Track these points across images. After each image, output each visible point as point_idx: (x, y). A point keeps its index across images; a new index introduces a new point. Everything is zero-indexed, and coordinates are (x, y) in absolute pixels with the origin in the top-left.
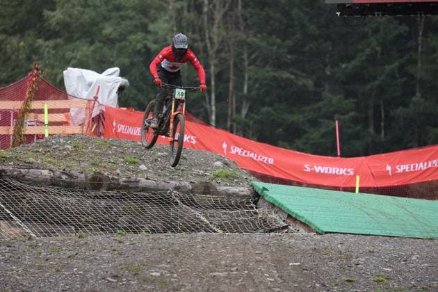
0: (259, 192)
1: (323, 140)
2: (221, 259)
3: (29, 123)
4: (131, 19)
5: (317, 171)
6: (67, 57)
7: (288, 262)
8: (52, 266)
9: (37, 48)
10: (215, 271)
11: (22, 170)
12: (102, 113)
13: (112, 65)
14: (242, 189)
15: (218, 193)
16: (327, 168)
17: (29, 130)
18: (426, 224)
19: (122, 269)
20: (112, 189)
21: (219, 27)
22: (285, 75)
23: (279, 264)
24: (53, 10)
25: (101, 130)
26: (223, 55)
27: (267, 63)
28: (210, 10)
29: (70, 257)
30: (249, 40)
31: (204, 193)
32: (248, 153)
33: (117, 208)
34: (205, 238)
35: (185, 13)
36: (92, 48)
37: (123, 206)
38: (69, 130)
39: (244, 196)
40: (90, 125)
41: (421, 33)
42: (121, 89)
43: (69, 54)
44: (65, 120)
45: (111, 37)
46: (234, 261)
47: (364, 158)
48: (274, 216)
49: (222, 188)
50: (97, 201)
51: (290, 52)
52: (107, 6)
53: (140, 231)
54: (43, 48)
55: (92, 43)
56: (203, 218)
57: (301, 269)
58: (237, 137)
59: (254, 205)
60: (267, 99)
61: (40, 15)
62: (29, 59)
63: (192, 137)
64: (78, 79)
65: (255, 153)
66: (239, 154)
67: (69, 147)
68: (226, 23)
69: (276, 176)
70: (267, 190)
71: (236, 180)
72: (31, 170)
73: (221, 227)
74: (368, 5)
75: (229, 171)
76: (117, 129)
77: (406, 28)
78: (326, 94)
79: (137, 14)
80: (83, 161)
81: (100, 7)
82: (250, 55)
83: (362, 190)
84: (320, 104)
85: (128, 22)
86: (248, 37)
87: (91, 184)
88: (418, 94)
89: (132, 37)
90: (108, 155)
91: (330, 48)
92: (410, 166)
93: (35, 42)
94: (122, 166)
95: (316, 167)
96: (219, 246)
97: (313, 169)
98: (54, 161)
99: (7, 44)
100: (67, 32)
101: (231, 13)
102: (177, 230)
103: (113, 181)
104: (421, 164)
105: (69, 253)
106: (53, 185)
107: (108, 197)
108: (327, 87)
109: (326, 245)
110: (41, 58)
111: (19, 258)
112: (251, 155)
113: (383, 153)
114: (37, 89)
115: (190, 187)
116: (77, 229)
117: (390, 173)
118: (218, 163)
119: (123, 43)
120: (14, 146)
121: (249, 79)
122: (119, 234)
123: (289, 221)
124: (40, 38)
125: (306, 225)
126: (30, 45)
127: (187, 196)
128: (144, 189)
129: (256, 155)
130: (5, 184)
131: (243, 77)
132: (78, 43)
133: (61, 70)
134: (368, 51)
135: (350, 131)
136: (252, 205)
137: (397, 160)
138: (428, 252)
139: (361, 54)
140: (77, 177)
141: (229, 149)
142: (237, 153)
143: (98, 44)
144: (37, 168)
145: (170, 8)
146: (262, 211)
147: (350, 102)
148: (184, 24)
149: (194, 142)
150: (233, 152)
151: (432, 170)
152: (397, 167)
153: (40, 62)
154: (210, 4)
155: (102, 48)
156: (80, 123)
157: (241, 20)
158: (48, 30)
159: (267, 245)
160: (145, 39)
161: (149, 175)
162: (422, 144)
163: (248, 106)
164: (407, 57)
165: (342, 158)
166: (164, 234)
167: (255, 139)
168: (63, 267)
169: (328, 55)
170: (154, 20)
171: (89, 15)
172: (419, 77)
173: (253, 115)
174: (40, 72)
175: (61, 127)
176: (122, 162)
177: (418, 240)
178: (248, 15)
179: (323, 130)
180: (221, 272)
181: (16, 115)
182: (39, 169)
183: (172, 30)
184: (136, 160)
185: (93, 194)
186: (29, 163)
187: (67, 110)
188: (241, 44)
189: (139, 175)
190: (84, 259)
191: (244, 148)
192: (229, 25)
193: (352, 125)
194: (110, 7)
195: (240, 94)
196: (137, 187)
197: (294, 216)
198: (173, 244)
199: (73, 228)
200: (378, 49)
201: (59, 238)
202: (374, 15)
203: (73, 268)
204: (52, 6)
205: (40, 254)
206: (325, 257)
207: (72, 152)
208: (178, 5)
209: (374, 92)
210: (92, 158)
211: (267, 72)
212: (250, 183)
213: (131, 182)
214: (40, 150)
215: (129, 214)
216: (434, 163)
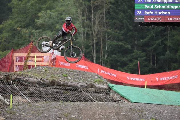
0: (111, 88)
1: (134, 67)
2: (97, 112)
3: (29, 61)
7: (121, 113)
8: (37, 113)
9: (33, 33)
10: (95, 116)
11: (27, 79)
12: (55, 58)
14: (105, 86)
15: (96, 88)
16: (135, 78)
17: (29, 64)
18: (170, 100)
19: (62, 115)
20: (58, 86)
21: (97, 26)
22: (121, 43)
23: (117, 114)
24: (38, 19)
25: (55, 64)
26: (99, 36)
27: (114, 39)
28: (94, 20)
30: (108, 31)
31: (91, 88)
33: (60, 93)
34: (91, 104)
35: (85, 21)
36: (52, 33)
37: (62, 92)
38: (43, 64)
39: (105, 89)
40: (51, 62)
41: (169, 30)
44: (42, 60)
47: (148, 75)
48: (116, 96)
49: (97, 86)
50: (53, 90)
51: (122, 36)
52: (57, 18)
53: (68, 101)
54: (35, 33)
55: (52, 31)
56: (90, 97)
57: (125, 115)
59: (109, 92)
60: (114, 52)
61: (34, 21)
62: (30, 37)
63: (87, 67)
67: (43, 70)
68: (100, 25)
70: (113, 87)
71: (102, 83)
72: (30, 79)
73: (97, 100)
75: (100, 80)
76: (60, 63)
78: (135, 51)
80: (48, 76)
81: (55, 18)
82: (108, 36)
83: (148, 87)
84: (133, 54)
86: (108, 30)
87: (51, 84)
88: (168, 51)
90: (57, 73)
91: (137, 34)
92: (165, 78)
93: (32, 31)
94: (62, 78)
95: (131, 78)
96: (96, 107)
98: (38, 75)
99: (22, 31)
100: (43, 27)
101: (102, 21)
102: (81, 100)
103: (59, 83)
104: (169, 77)
105: (43, 109)
106: (38, 84)
107: (57, 88)
108: (136, 48)
109: (134, 107)
110: (34, 36)
111: (25, 110)
112: (108, 73)
113: (155, 73)
114: (32, 49)
115: (86, 85)
116: (46, 100)
117: (158, 81)
118: (96, 77)
120: (24, 70)
121: (108, 45)
122: (61, 102)
123: (121, 98)
124: (33, 29)
125: (127, 100)
126: (30, 32)
127: (85, 89)
128: (70, 86)
129: (110, 73)
130: (21, 84)
131: (106, 44)
132: (47, 31)
134: (150, 36)
135: (144, 64)
137: (160, 76)
138: (170, 110)
139: (148, 36)
140: (46, 81)
141: (100, 71)
142: (103, 73)
143: (54, 32)
144: (32, 78)
145: (80, 19)
146: (112, 94)
147: (144, 54)
148: (85, 25)
149: (87, 69)
150: (102, 72)
151: (172, 80)
152: (160, 78)
153: (33, 38)
154: (94, 18)
155: (56, 33)
156: (47, 61)
157: (105, 24)
158: (37, 27)
161: (71, 81)
162: (170, 69)
163: (107, 54)
164: (164, 38)
165: (141, 75)
166: (77, 102)
167: (109, 67)
168: (41, 114)
169: (136, 37)
170: (74, 23)
171: (52, 21)
172: (168, 45)
173: (109, 58)
176: (62, 76)
177: (167, 106)
178: (108, 22)
179: (134, 64)
180: (97, 116)
181: (25, 58)
183: (81, 27)
184: (67, 75)
185: (52, 87)
186: (29, 76)
187: (43, 57)
188: (105, 32)
189: (68, 81)
190: (48, 111)
191: (105, 71)
193: (144, 62)
194: (59, 18)
195: (104, 50)
196: (67, 85)
197: (123, 96)
198: (80, 106)
199: (44, 99)
200: (154, 35)
201: (40, 103)
202: (152, 26)
203: (44, 114)
204: (38, 18)
205: (33, 109)
206: (134, 111)
207: (44, 72)
208: (83, 18)
209: (152, 50)
210: (51, 75)
211: (114, 42)
212: (107, 84)
213: (65, 83)
214: (33, 71)
215: (64, 94)
216: (173, 77)
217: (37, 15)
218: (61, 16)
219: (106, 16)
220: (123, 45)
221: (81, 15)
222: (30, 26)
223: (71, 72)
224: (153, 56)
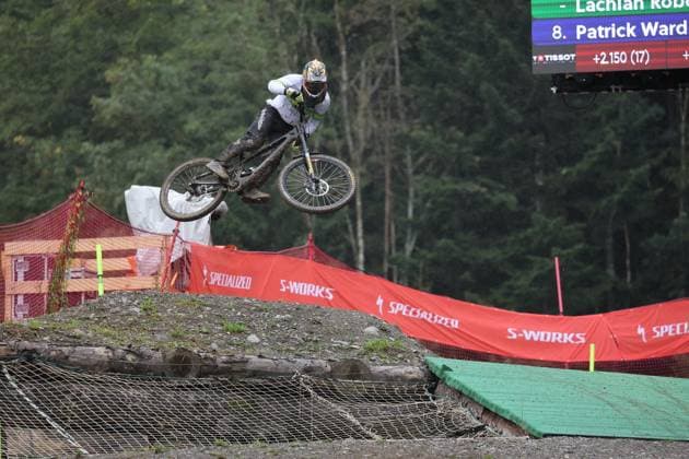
0: (438, 373)
1: (535, 289)
3: (72, 275)
4: (228, 106)
5: (528, 337)
6: (128, 168)
9: (82, 156)
12: (187, 255)
14: (410, 369)
15: (373, 377)
16: (543, 334)
17: (72, 285)
20: (206, 375)
21: (366, 115)
22: (472, 187)
24: (106, 96)
25: (186, 282)
26: (373, 159)
27: (443, 170)
28: (351, 89)
30: (414, 134)
31: (349, 377)
32: (418, 311)
33: (214, 405)
34: (354, 448)
36: (169, 153)
37: (224, 400)
38: (136, 283)
39: (414, 380)
40: (169, 275)
41: (683, 118)
42: (215, 216)
43: (131, 165)
44: (128, 268)
45: (200, 134)
47: (601, 315)
48: (462, 410)
49: (377, 369)
50: (181, 394)
51: (476, 153)
53: (251, 440)
54: (91, 156)
55: (167, 146)
56: (349, 417)
58: (399, 287)
59: (430, 395)
60: (445, 227)
61: (86, 104)
62: (70, 174)
63: (327, 290)
64: (141, 200)
66: (404, 313)
67: (136, 309)
68: (377, 108)
69: (463, 347)
70: (449, 369)
71: (400, 356)
72: (78, 349)
73: (381, 432)
74: (601, 75)
75: (390, 341)
76: (209, 279)
77: (661, 111)
78: (538, 216)
79: (238, 98)
80: (159, 331)
81: (180, 89)
82: (415, 159)
83: (600, 366)
84: (530, 231)
85: (224, 111)
86: (412, 130)
87: (173, 367)
88: (683, 214)
90: (199, 320)
91: (542, 144)
92: (675, 327)
93: (80, 147)
94: (221, 338)
95: (525, 332)
97: (521, 335)
98: (113, 332)
99: (34, 152)
100: (129, 130)
101: (385, 93)
102: (309, 436)
103: (207, 362)
106: (113, 370)
107: (200, 386)
108: (538, 204)
109: (546, 455)
110: (89, 171)
112: (424, 315)
113: (631, 307)
114: (83, 220)
115: (329, 368)
116: (151, 440)
117: (644, 339)
118: (372, 330)
120: (49, 312)
121: (416, 196)
122: (219, 445)
123: (485, 418)
124: (87, 140)
125: (513, 424)
126: (72, 152)
127: (323, 382)
128: (255, 373)
129: (431, 315)
130: (38, 372)
131: (406, 192)
132: (145, 147)
133: (119, 190)
134: (600, 148)
135: (576, 273)
136: (427, 394)
137: (654, 318)
139: (591, 152)
140: (150, 357)
141: (386, 306)
142: (400, 312)
143: (178, 148)
144: (88, 345)
146: (442, 402)
147: (574, 228)
149: (331, 297)
150: (394, 311)
152: (654, 329)
153: (87, 178)
154: (350, 79)
155: (183, 153)
156: (154, 271)
157: (400, 103)
158: (100, 129)
159: (453, 457)
161: (263, 350)
163: (415, 238)
164: (664, 154)
165: (567, 317)
166: (289, 444)
167: (428, 289)
169: (538, 156)
171: (164, 100)
172: (682, 185)
173: (424, 252)
174: (87, 193)
175: (123, 278)
176: (222, 331)
178: (411, 95)
179: (534, 273)
181: (51, 261)
182: (91, 345)
184: (242, 328)
185: (176, 383)
186: (75, 337)
187: (132, 252)
188: (402, 140)
189: (248, 351)
191: (411, 305)
192: (382, 113)
193: (580, 264)
194: (196, 88)
196: (244, 371)
197: (493, 410)
199: (146, 438)
200: (618, 144)
201: (124, 454)
202: (610, 90)
204: (105, 89)
207: (141, 317)
210: (172, 327)
211: (444, 183)
212: (423, 360)
213: (235, 362)
214: (92, 315)
215: (233, 413)
217: (99, 77)
218: (204, 77)
219: (402, 71)
220: (483, 194)
222: (68, 126)
223: (261, 310)
224: (619, 237)
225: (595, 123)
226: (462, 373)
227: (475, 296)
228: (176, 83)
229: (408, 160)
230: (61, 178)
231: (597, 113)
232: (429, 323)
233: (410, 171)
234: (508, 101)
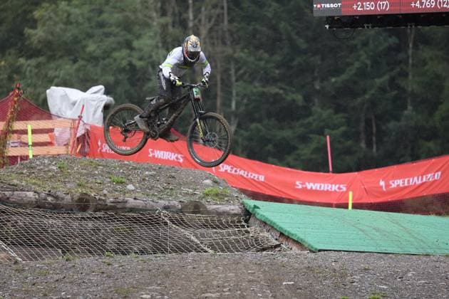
0: (251, 210)
1: (314, 156)
2: (213, 280)
3: (12, 145)
4: (115, 36)
5: (309, 187)
6: (49, 76)
7: (281, 281)
8: (39, 291)
9: (19, 67)
10: (207, 292)
11: (6, 193)
12: (88, 131)
13: (96, 83)
14: (232, 207)
15: (208, 212)
16: (319, 185)
17: (12, 151)
18: (422, 241)
19: (111, 292)
20: (99, 210)
21: (205, 43)
22: (274, 90)
23: (272, 283)
24: (34, 27)
25: (87, 150)
27: (255, 79)
28: (195, 25)
29: (57, 281)
30: (236, 55)
31: (193, 213)
32: (238, 170)
33: (105, 230)
34: (196, 258)
35: (170, 28)
36: (76, 66)
37: (111, 227)
38: (53, 150)
39: (235, 215)
40: (75, 145)
41: (411, 45)
42: (106, 108)
43: (51, 73)
44: (49, 140)
45: (94, 55)
46: (226, 282)
47: (356, 173)
48: (266, 234)
49: (211, 207)
50: (83, 222)
51: (278, 67)
52: (90, 23)
53: (129, 253)
54: (25, 68)
55: (75, 61)
56: (193, 238)
57: (295, 288)
59: (245, 224)
60: (257, 115)
61: (22, 34)
62: (10, 79)
63: (179, 156)
64: (62, 98)
65: (245, 170)
66: (229, 171)
67: (54, 168)
68: (212, 38)
69: (267, 193)
70: (258, 208)
71: (226, 199)
72: (16, 193)
74: (358, 18)
75: (220, 189)
76: (102, 149)
77: (397, 41)
78: (316, 109)
79: (121, 31)
80: (69, 182)
81: (82, 24)
82: (237, 70)
83: (356, 206)
84: (311, 119)
85: (112, 39)
86: (235, 52)
88: (410, 108)
89: (116, 54)
90: (95, 175)
91: (319, 62)
92: (404, 181)
93: (17, 62)
94: (109, 187)
95: (307, 184)
96: (210, 266)
97: (304, 186)
98: (39, 182)
100: (50, 51)
101: (216, 28)
102: (166, 250)
103: (100, 202)
104: (416, 178)
105: (56, 277)
106: (39, 207)
107: (95, 218)
108: (316, 101)
109: (320, 263)
110: (24, 77)
111: (5, 282)
112: (242, 173)
113: (376, 167)
114: (19, 109)
115: (180, 207)
116: (63, 252)
117: (384, 189)
118: (208, 181)
119: (107, 61)
121: (237, 95)
122: (108, 256)
123: (281, 239)
124: (22, 56)
125: (298, 243)
126: (12, 65)
127: (176, 216)
128: (132, 210)
129: (246, 173)
131: (231, 93)
132: (60, 61)
133: (43, 89)
134: (357, 65)
135: (341, 146)
136: (243, 223)
137: (391, 174)
138: (424, 269)
139: (350, 68)
140: (63, 199)
142: (226, 171)
143: (81, 62)
144: (21, 190)
145: (155, 24)
146: (254, 229)
147: (339, 118)
148: (169, 40)
149: (181, 160)
150: (223, 170)
151: (425, 186)
152: (391, 182)
153: (22, 82)
154: (195, 19)
155: (85, 66)
156: (66, 143)
157: (227, 35)
158: (30, 49)
159: (259, 264)
160: (130, 56)
161: (137, 195)
162: (415, 158)
163: (236, 121)
164: (398, 69)
165: (334, 174)
166: (154, 255)
167: (245, 156)
168: (50, 292)
170: (138, 37)
171: (72, 32)
172: (410, 89)
173: (242, 132)
174: (22, 91)
175: (46, 147)
176: (109, 182)
177: (414, 257)
178: (234, 30)
179: (314, 145)
180: (214, 293)
182: (24, 191)
183: (157, 47)
184: (123, 180)
185: (80, 215)
186: (13, 185)
187: (51, 130)
188: (229, 59)
189: (127, 195)
190: (71, 282)
191: (233, 165)
192: (215, 41)
193: (342, 140)
194: (93, 24)
195: (228, 110)
196: (125, 208)
197: (286, 234)
198: (163, 265)
199: (60, 251)
200: (368, 62)
201: (46, 261)
202: (364, 27)
203: (61, 292)
204: (34, 24)
205: (26, 278)
206: (319, 275)
207: (57, 173)
208: (163, 20)
209: (366, 106)
210: (78, 179)
211: (255, 87)
212: (241, 201)
213: (119, 202)
214: (25, 171)
215: (117, 235)
216: (429, 177)
217: (29, 16)
218: (99, 16)
219: (228, 14)
220: (281, 94)
221: (157, 12)
222: (10, 47)
223: (136, 169)
224: (368, 123)
225: (353, 49)
226: (267, 210)
227: (275, 160)
228: (81, 20)
229: (232, 72)
230: (5, 82)
231: (355, 42)
232: (245, 178)
233: (233, 79)
234: (298, 33)
